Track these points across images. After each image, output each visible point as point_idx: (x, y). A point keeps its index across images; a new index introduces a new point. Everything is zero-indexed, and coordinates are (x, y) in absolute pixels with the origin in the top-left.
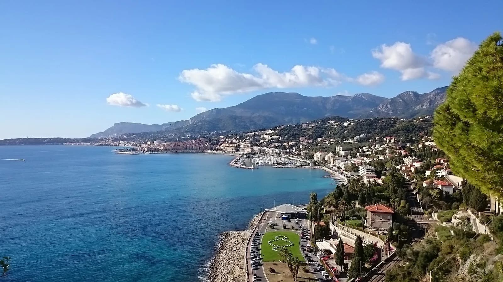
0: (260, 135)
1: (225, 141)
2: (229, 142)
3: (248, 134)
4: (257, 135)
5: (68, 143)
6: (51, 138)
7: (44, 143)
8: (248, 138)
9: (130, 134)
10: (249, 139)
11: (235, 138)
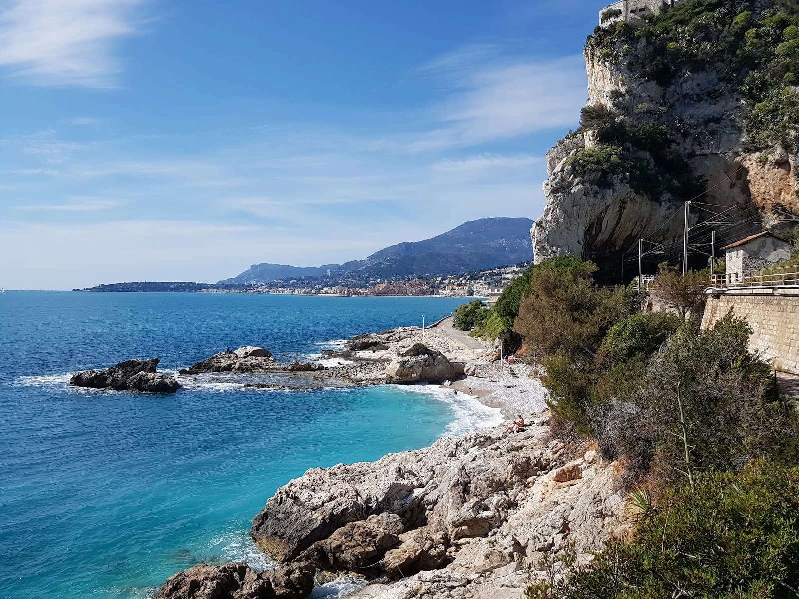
0: (501, 274)
1: (450, 282)
2: (456, 283)
3: (482, 273)
4: (496, 274)
5: (204, 290)
6: (179, 283)
7: (172, 289)
8: (483, 278)
9: (288, 280)
10: (485, 280)
11: (464, 279)
